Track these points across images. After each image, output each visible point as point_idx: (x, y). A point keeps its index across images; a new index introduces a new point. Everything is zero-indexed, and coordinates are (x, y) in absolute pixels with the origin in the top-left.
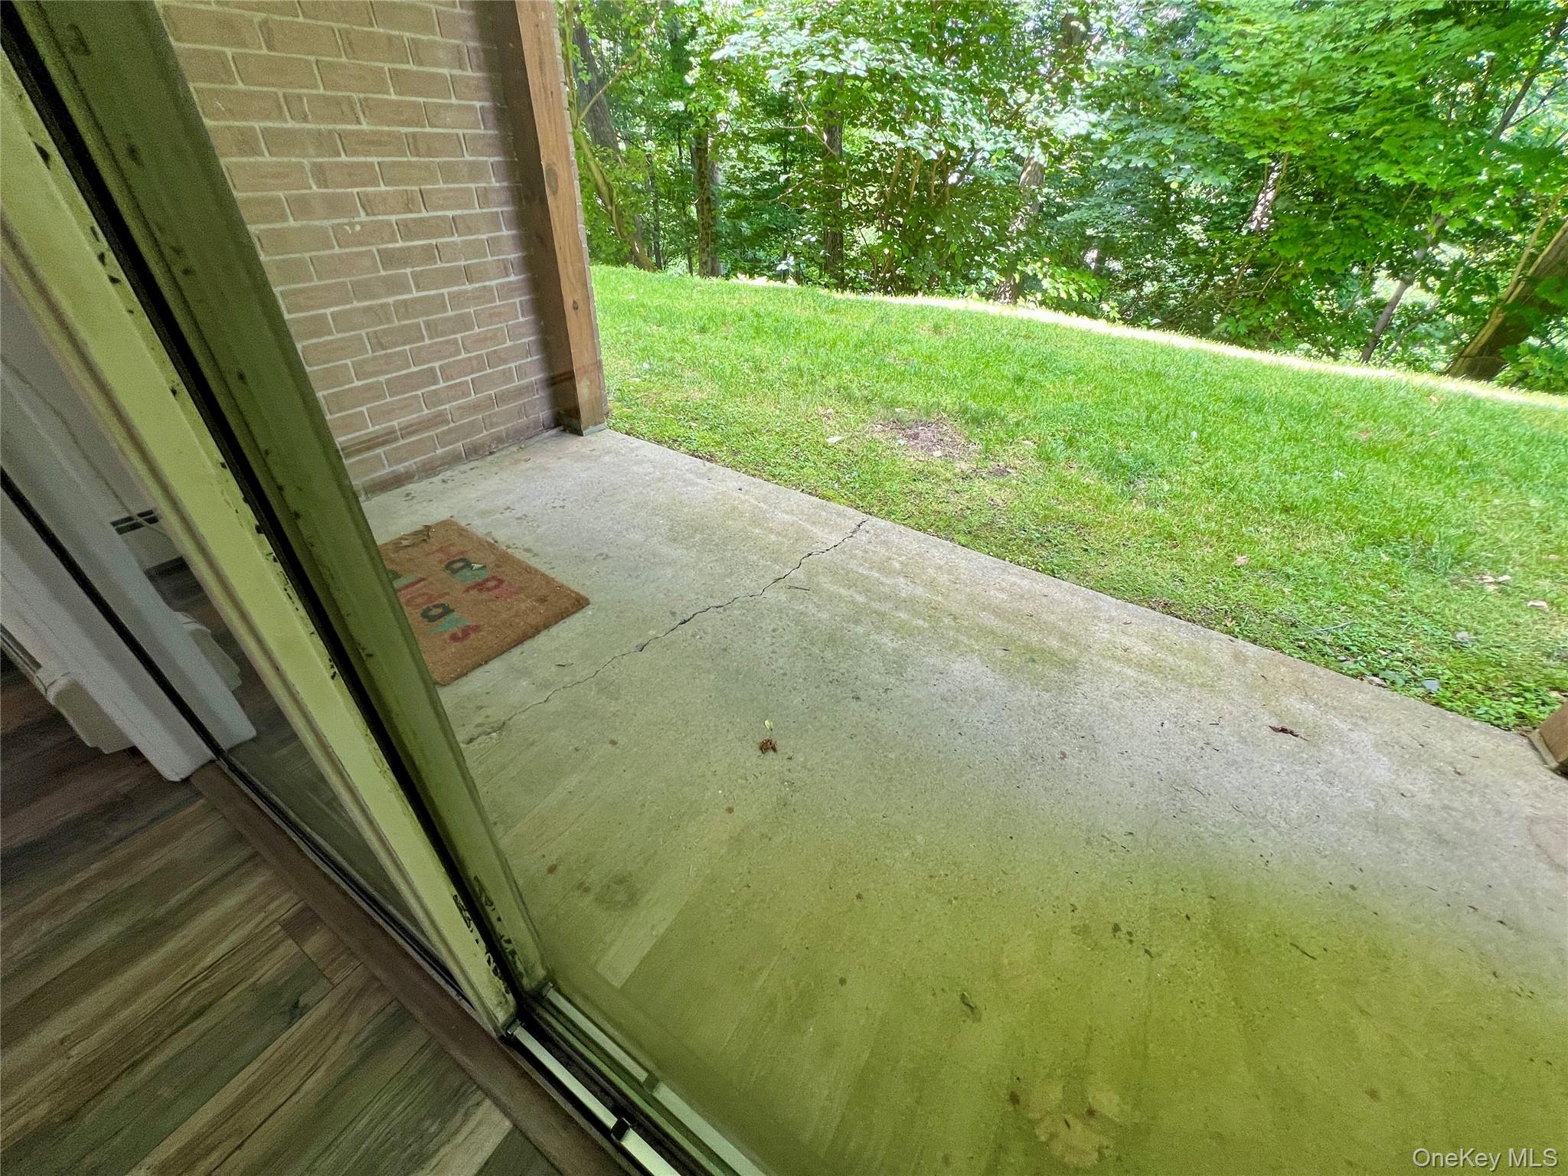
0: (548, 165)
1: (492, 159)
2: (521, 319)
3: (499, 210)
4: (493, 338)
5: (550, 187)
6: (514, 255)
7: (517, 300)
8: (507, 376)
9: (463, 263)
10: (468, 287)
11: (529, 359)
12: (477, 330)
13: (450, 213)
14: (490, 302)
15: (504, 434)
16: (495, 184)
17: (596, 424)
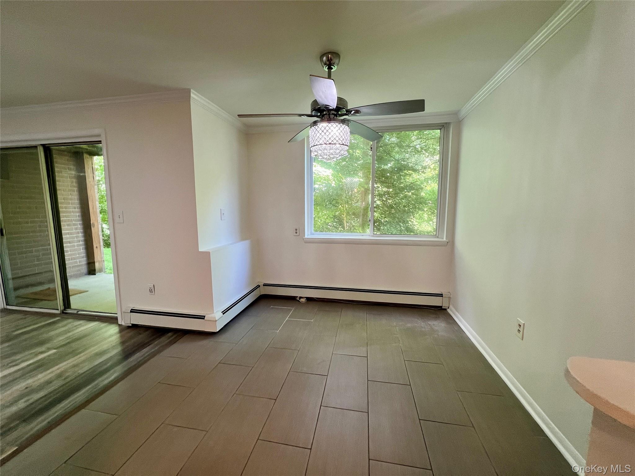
0: (93, 223)
1: (79, 222)
2: (82, 251)
3: (79, 231)
4: (73, 254)
5: (93, 226)
6: (82, 239)
7: (81, 247)
8: (76, 262)
9: (69, 240)
10: (69, 244)
11: (83, 259)
12: (69, 253)
13: (67, 232)
14: (74, 247)
15: (73, 275)
16: (79, 226)
17: (100, 272)
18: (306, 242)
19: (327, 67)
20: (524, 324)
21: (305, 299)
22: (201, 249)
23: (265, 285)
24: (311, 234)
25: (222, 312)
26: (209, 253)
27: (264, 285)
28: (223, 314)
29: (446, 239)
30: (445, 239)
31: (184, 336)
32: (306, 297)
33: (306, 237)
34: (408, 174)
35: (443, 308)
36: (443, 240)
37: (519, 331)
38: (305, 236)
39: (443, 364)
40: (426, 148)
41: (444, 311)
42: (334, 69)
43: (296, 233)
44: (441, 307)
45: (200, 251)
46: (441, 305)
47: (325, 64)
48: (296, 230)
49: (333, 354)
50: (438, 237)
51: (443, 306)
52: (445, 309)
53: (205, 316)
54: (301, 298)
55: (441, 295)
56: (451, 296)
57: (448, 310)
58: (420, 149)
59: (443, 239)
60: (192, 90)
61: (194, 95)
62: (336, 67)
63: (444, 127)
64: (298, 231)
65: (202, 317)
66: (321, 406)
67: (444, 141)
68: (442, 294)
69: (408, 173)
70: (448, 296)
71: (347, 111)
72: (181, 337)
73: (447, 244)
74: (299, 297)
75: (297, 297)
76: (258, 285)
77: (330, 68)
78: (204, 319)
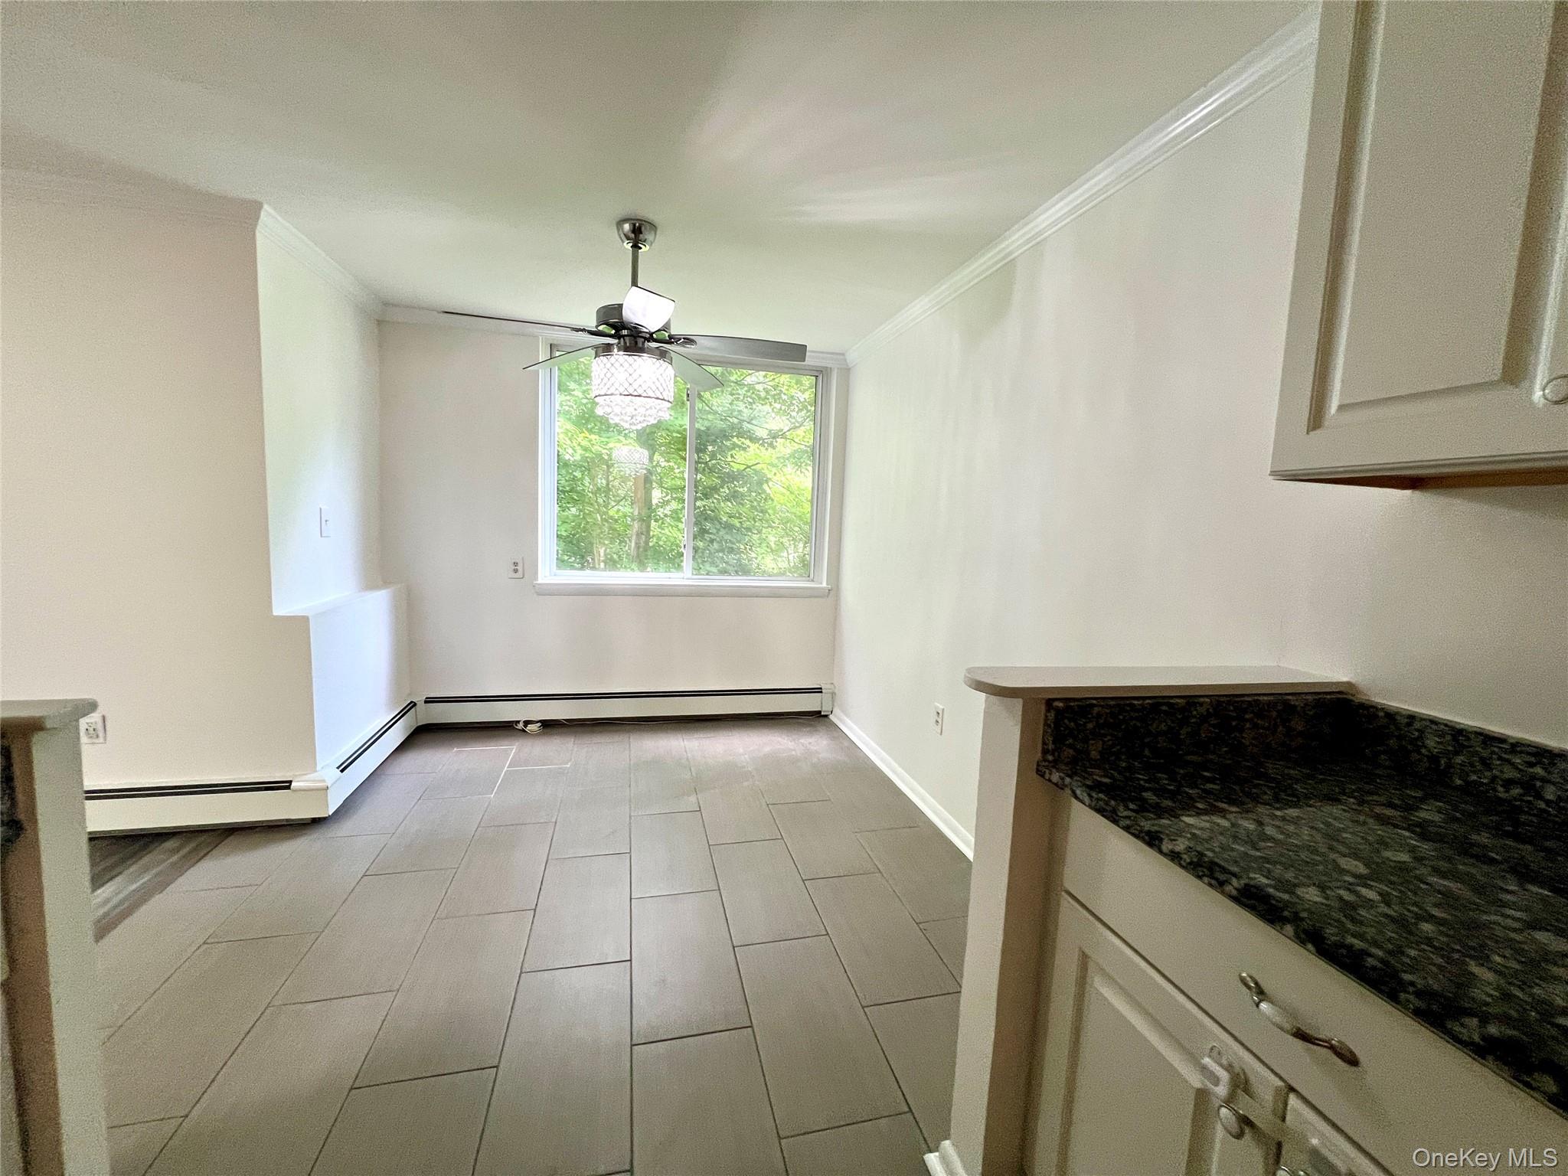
18: (539, 594)
19: (631, 244)
20: (943, 709)
21: (539, 724)
22: (279, 610)
23: (429, 701)
24: (551, 575)
25: (338, 768)
26: (305, 620)
27: (426, 702)
28: (342, 771)
29: (827, 582)
30: (824, 585)
31: (223, 841)
32: (540, 721)
33: (540, 581)
34: (739, 447)
35: (822, 714)
36: (821, 586)
37: (937, 722)
38: (537, 579)
39: (830, 800)
40: (775, 392)
41: (826, 719)
42: (644, 249)
43: (516, 571)
44: (820, 712)
45: (276, 616)
46: (820, 709)
47: (628, 238)
48: (516, 564)
49: (633, 818)
50: (813, 581)
51: (824, 709)
52: (826, 716)
53: (290, 782)
54: (527, 723)
55: (819, 690)
56: (836, 691)
57: (831, 717)
58: (763, 394)
59: (821, 583)
60: (266, 206)
61: (268, 218)
62: (648, 247)
63: (820, 374)
64: (519, 568)
65: (286, 785)
66: (631, 899)
67: (820, 399)
68: (821, 688)
69: (739, 443)
70: (831, 691)
71: (671, 337)
72: (210, 849)
73: (829, 593)
74: (524, 722)
75: (518, 722)
76: (412, 702)
77: (636, 247)
78: (288, 788)
